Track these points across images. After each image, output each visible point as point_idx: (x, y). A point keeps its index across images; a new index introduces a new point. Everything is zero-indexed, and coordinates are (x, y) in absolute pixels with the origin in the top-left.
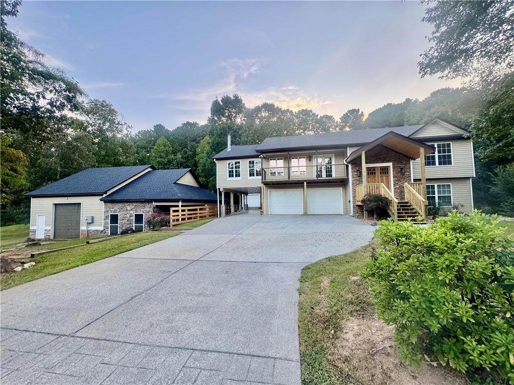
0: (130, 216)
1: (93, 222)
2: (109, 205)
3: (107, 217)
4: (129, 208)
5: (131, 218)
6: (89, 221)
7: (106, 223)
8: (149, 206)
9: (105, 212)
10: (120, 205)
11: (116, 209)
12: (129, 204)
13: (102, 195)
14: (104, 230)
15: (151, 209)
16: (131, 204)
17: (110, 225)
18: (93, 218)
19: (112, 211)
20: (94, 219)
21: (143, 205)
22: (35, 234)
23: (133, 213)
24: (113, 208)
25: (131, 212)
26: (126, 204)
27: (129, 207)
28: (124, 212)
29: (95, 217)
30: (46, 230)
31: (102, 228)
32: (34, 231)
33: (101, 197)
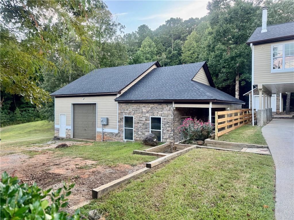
0: (146, 120)
1: (108, 124)
2: (124, 106)
3: (121, 119)
4: (144, 111)
5: (147, 122)
6: (105, 123)
7: (120, 126)
8: (168, 108)
9: (119, 114)
10: (135, 106)
11: (130, 110)
12: (144, 105)
13: (116, 95)
14: (119, 133)
15: (171, 113)
16: (147, 105)
17: (124, 128)
18: (108, 119)
19: (126, 113)
20: (109, 121)
21: (160, 106)
22: (59, 132)
23: (150, 116)
24: (127, 110)
25: (147, 115)
26: (142, 105)
27: (145, 108)
28: (140, 114)
29: (110, 119)
30: (67, 129)
31: (116, 131)
32: (58, 130)
33: (115, 97)
